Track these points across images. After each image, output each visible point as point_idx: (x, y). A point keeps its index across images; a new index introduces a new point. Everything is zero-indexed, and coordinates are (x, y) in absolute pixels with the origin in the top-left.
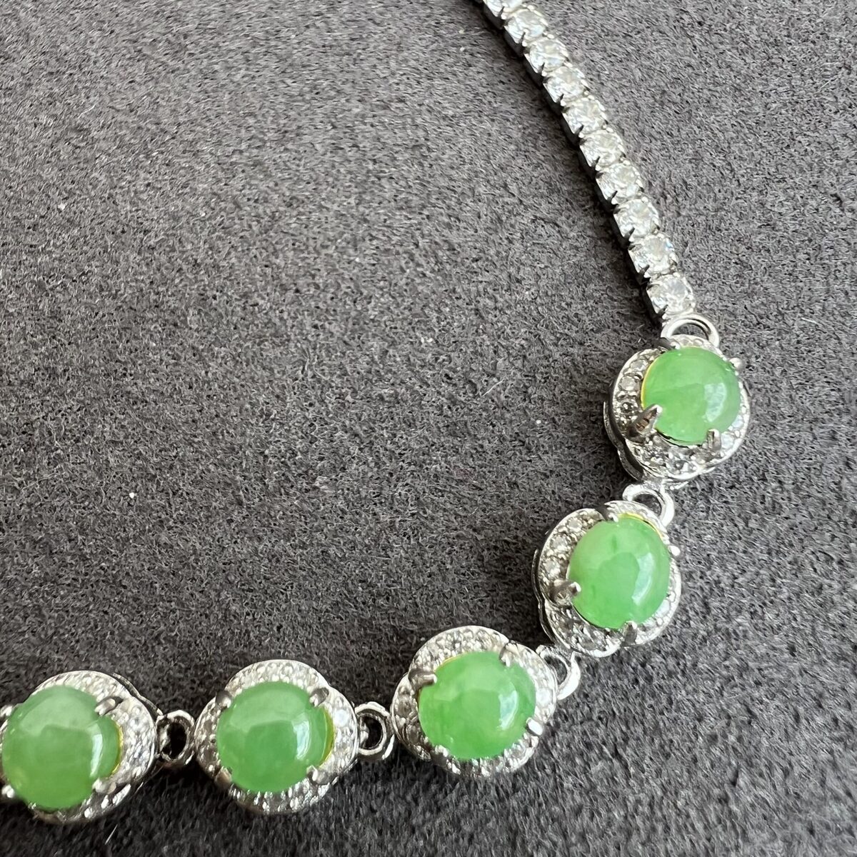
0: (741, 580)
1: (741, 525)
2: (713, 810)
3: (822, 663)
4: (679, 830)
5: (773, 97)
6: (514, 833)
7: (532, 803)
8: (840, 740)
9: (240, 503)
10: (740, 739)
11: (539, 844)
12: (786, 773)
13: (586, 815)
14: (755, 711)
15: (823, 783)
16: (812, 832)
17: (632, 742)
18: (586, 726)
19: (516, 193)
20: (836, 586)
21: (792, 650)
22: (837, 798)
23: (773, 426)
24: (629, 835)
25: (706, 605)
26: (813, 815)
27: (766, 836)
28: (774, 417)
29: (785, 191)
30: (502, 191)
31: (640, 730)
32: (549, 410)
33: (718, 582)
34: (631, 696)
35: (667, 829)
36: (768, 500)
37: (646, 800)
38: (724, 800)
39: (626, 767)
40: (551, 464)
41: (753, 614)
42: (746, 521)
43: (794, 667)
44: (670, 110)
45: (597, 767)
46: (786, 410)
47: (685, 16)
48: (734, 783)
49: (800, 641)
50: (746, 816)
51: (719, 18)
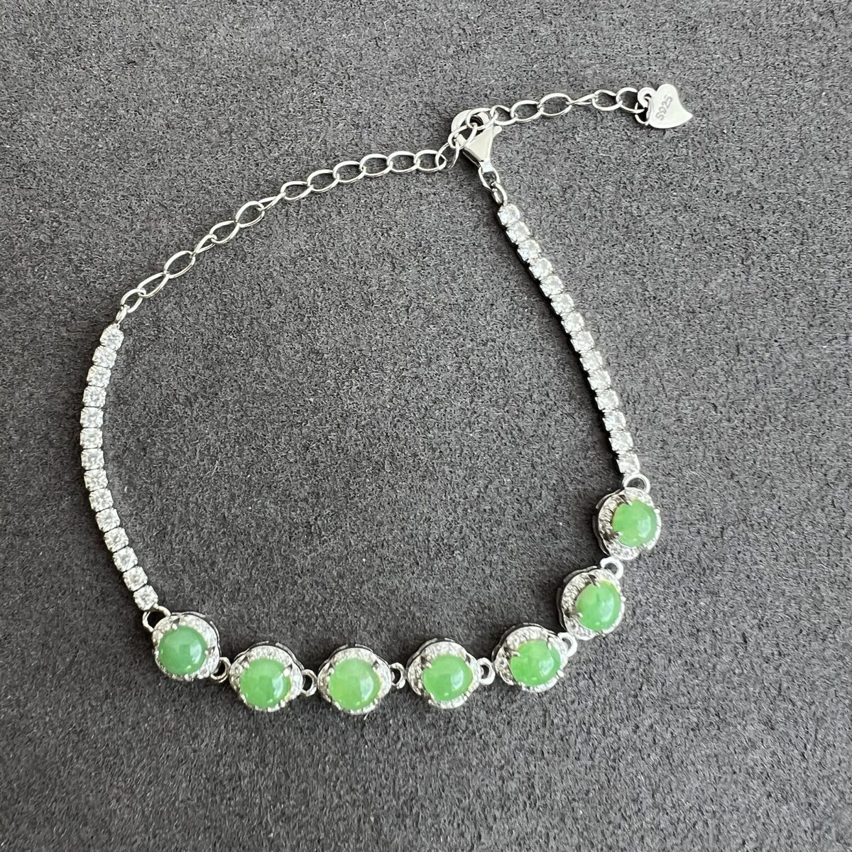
0: (650, 600)
1: (653, 574)
2: (631, 700)
3: (683, 637)
4: (616, 708)
5: (689, 345)
6: (546, 711)
7: (553, 698)
8: (688, 670)
9: (418, 564)
10: (644, 671)
11: (556, 716)
12: (663, 685)
13: (576, 703)
14: (652, 658)
15: (678, 688)
16: (671, 709)
17: (598, 672)
18: (578, 666)
19: (553, 399)
20: (693, 603)
21: (670, 631)
22: (683, 695)
23: (671, 526)
24: (595, 711)
25: (634, 612)
26: (673, 702)
27: (652, 710)
28: (672, 522)
29: (689, 400)
30: (546, 398)
31: (601, 667)
32: (566, 517)
33: (640, 602)
34: (599, 652)
35: (611, 708)
36: (666, 563)
37: (602, 696)
38: (636, 696)
39: (594, 683)
40: (566, 545)
41: (654, 616)
42: (655, 572)
43: (670, 639)
44: (635, 351)
45: (582, 683)
46: (678, 518)
47: (646, 293)
48: (640, 689)
49: (675, 628)
50: (644, 703)
51: (664, 295)
